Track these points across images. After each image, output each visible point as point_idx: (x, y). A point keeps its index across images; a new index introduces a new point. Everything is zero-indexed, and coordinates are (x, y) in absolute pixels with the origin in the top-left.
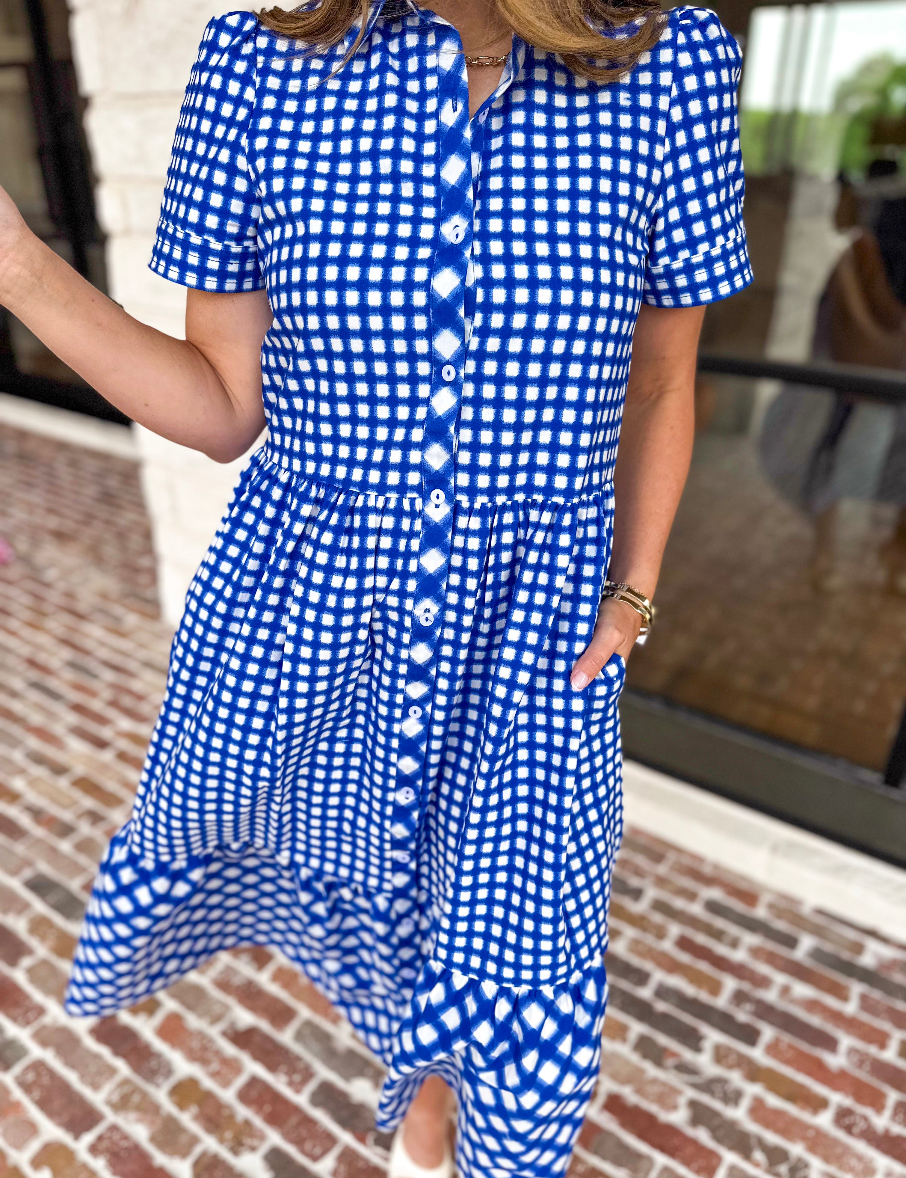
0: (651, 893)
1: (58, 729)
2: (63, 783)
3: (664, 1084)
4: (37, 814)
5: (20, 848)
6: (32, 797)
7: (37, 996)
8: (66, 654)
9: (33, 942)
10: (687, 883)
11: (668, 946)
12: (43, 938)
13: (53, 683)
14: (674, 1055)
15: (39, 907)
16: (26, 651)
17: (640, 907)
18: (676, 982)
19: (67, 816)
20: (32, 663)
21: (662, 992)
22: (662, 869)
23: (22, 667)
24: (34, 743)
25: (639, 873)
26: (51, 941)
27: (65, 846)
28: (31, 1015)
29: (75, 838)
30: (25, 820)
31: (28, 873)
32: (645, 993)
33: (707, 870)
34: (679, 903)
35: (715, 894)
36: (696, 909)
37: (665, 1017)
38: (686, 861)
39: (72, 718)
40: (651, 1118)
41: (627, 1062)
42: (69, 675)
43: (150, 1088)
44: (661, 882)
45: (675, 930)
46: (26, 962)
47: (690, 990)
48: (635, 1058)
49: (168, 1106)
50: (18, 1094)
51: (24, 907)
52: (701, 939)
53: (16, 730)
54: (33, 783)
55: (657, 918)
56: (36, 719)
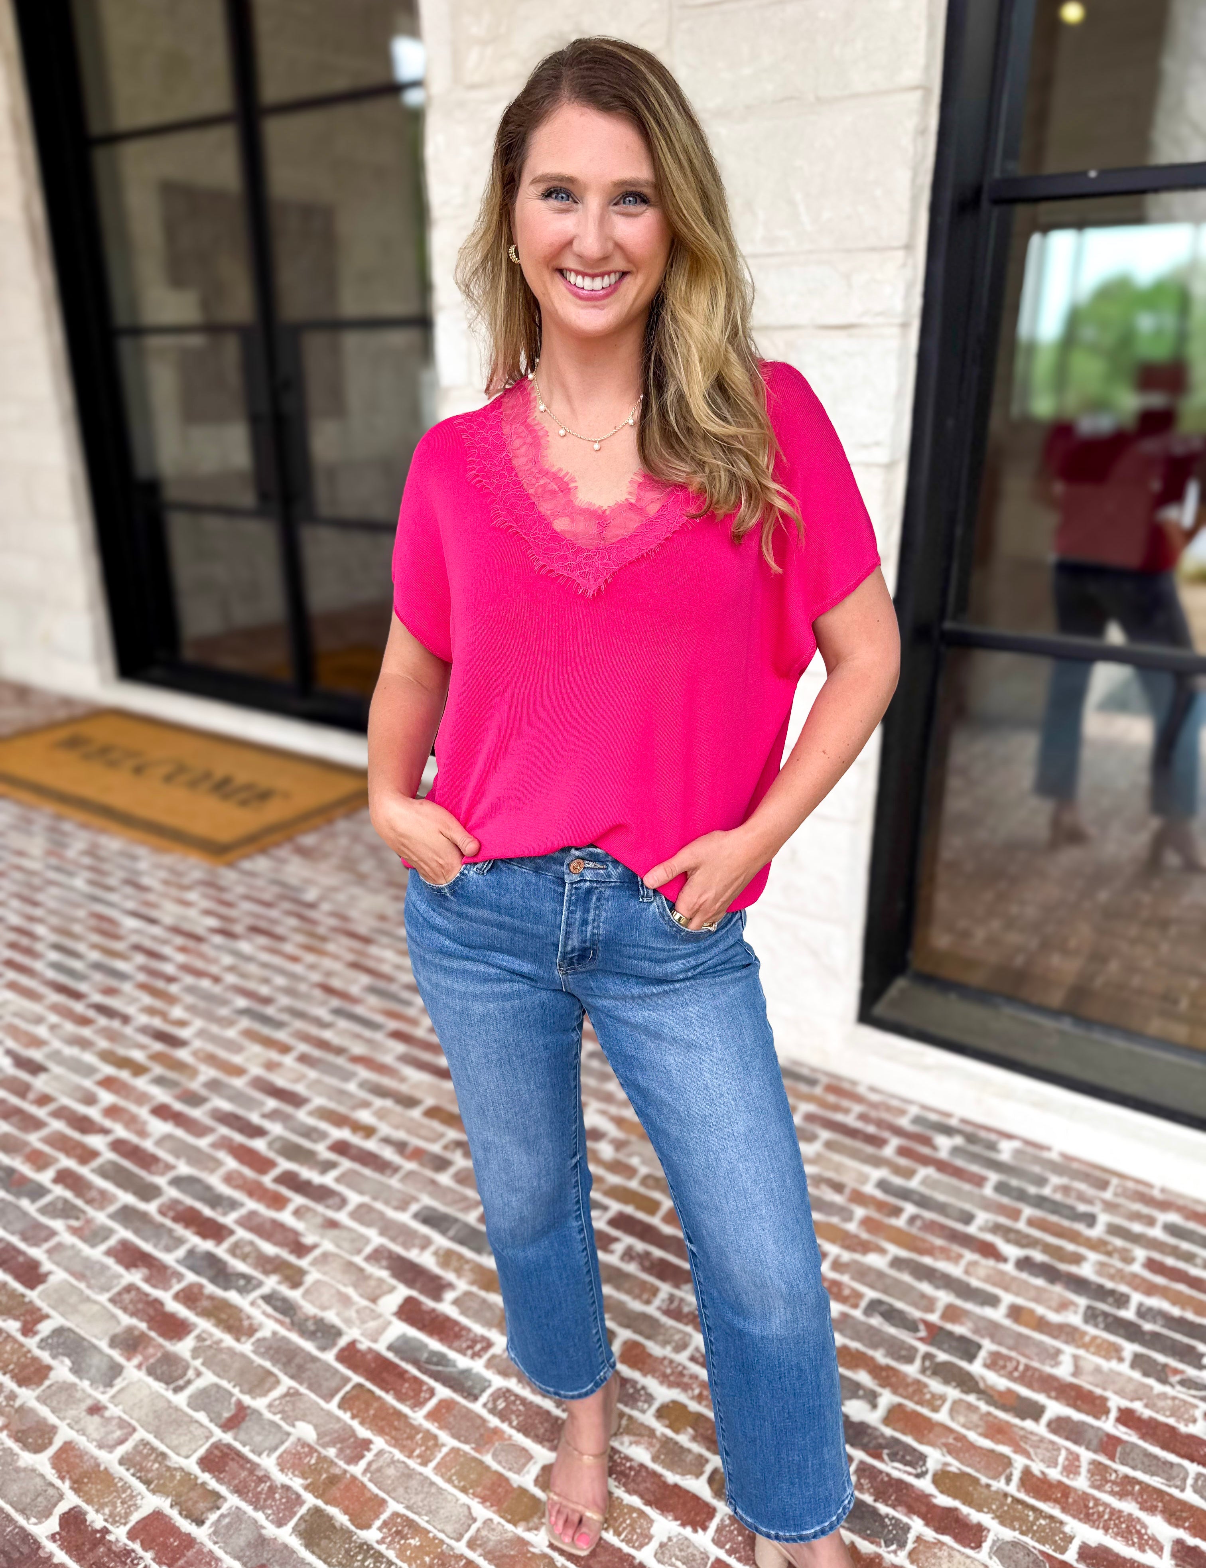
0: (1104, 1218)
1: (388, 1059)
2: (416, 1113)
3: (1174, 1398)
4: (401, 1147)
5: (394, 1182)
6: (385, 1129)
7: (478, 1329)
8: (365, 979)
9: (449, 1276)
10: (1138, 1207)
11: (1136, 1268)
12: (459, 1272)
13: (359, 1010)
14: (1176, 1371)
15: (441, 1241)
16: (316, 977)
17: (1097, 1232)
18: (1155, 1302)
19: (436, 1148)
20: (329, 990)
21: (1144, 1313)
22: (1108, 1195)
23: (318, 993)
24: (364, 1073)
25: (1082, 1198)
26: (470, 1276)
27: (445, 1179)
28: (478, 1347)
29: (452, 1170)
30: (388, 1154)
31: (414, 1208)
32: (1129, 1314)
33: (1156, 1194)
34: (1137, 1228)
35: (1173, 1218)
36: (1157, 1233)
37: (1156, 1335)
38: (1130, 1185)
39: (400, 1048)
40: (1172, 1430)
41: (1130, 1379)
42: (373, 1000)
43: (635, 1413)
44: (1110, 1207)
45: (1141, 1254)
46: (449, 1296)
47: (1176, 1311)
48: (1137, 1375)
49: (661, 1429)
50: (494, 1422)
51: (426, 1243)
52: (1170, 1261)
53: (340, 1061)
54: (381, 1114)
55: (1119, 1242)
56: (358, 1049)
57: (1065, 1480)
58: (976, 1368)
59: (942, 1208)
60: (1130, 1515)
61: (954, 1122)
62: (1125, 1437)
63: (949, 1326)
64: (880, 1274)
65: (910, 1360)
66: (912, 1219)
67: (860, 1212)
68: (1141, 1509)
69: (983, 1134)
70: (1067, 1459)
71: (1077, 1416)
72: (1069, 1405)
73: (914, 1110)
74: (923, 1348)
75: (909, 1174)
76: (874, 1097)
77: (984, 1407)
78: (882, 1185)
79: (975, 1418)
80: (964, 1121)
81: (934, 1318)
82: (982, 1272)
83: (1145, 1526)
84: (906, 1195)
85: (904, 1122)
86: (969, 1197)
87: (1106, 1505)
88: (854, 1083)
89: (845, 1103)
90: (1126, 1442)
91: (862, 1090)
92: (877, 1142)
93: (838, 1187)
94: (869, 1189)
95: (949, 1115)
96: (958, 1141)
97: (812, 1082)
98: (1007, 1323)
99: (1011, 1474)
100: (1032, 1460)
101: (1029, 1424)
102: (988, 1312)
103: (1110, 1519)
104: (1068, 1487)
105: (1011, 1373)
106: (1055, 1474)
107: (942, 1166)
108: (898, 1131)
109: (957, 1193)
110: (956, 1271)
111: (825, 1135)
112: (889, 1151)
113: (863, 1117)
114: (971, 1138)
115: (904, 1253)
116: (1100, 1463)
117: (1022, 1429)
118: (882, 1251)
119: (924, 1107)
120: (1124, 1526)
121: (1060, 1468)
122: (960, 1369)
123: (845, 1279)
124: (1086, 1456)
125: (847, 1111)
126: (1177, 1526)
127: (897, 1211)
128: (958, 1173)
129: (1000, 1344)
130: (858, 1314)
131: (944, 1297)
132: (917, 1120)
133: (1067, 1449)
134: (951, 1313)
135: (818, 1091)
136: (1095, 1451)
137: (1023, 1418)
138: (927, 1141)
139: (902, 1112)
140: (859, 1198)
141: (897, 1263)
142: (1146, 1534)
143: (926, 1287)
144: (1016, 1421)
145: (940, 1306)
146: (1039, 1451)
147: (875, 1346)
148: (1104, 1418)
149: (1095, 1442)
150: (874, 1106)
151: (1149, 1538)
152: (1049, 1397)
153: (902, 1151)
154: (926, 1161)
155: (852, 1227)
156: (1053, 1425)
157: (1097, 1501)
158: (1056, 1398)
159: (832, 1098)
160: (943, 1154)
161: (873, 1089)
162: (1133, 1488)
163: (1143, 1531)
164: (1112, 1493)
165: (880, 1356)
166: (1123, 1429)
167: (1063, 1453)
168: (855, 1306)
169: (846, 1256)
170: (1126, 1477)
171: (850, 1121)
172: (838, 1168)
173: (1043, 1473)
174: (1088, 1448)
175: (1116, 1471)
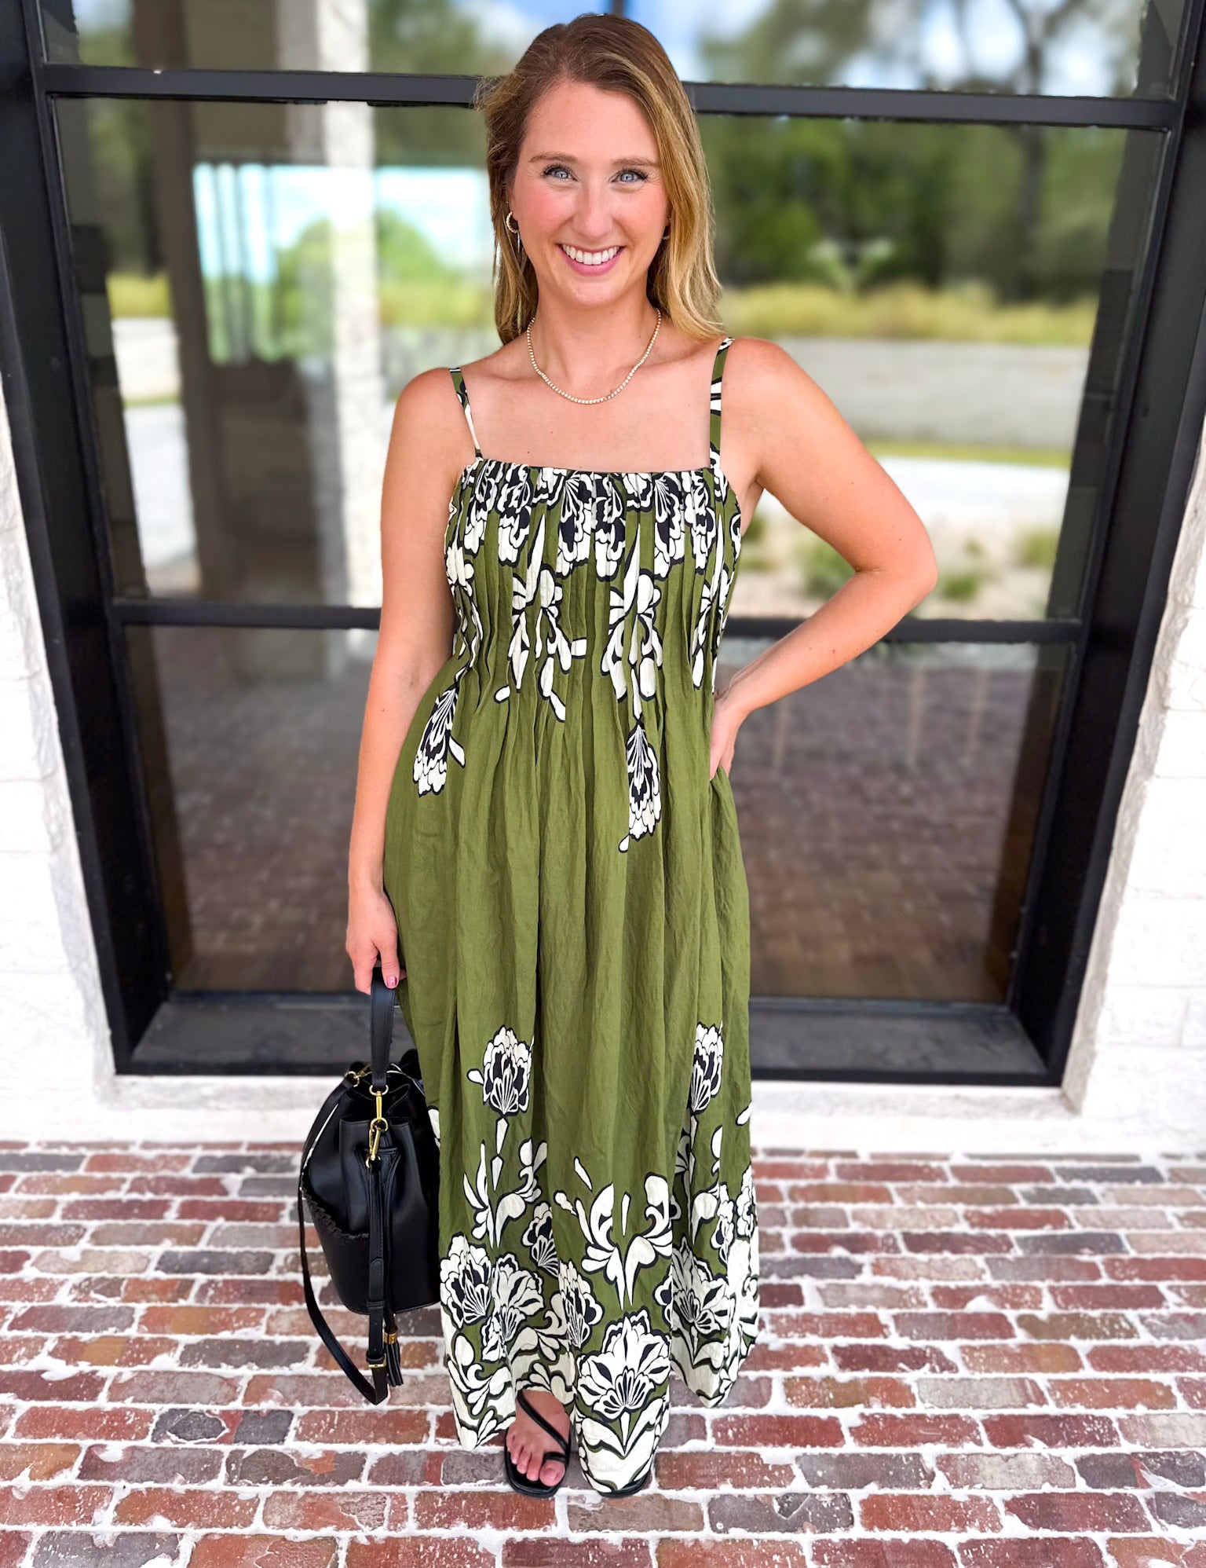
57: (393, 1534)
58: (291, 1445)
59: (235, 1263)
60: (460, 1539)
61: (243, 1152)
62: (447, 1449)
63: (255, 1407)
64: (170, 1375)
65: (212, 1474)
66: (204, 1289)
67: (141, 1308)
68: (469, 1527)
69: (275, 1153)
70: (393, 1507)
71: (396, 1449)
72: (388, 1442)
73: (198, 1153)
74: (226, 1449)
75: (196, 1235)
76: (150, 1154)
77: (300, 1490)
78: (166, 1263)
79: (292, 1508)
80: (253, 1146)
81: (237, 1405)
82: (284, 1323)
83: (475, 1544)
84: (193, 1264)
85: (187, 1173)
86: (264, 1237)
87: (437, 1540)
88: (124, 1145)
89: (115, 1175)
90: (449, 1453)
91: (135, 1151)
92: (156, 1209)
93: (110, 1287)
94: (152, 1274)
95: (236, 1145)
96: (249, 1172)
97: (71, 1163)
98: (317, 1371)
99: (337, 1559)
100: (358, 1528)
101: (352, 1486)
102: (298, 1368)
103: (441, 1556)
104: (396, 1540)
105: (326, 1432)
106: (381, 1533)
107: (232, 1211)
108: (181, 1187)
109: (251, 1237)
110: (255, 1334)
111: (93, 1225)
112: (171, 1217)
113: (136, 1186)
114: (260, 1165)
115: (195, 1339)
116: (425, 1493)
117: (345, 1494)
118: (171, 1345)
119: (207, 1146)
120: (455, 1556)
121: (386, 1523)
122: (273, 1453)
123: (128, 1403)
124: (411, 1491)
125: (116, 1185)
126: (505, 1527)
127: (184, 1288)
128: (250, 1212)
129: (311, 1404)
130: (147, 1442)
131: (247, 1372)
132: (201, 1165)
133: (390, 1494)
134: (258, 1389)
135: (81, 1172)
136: (419, 1483)
137: (342, 1483)
138: (216, 1187)
139: (183, 1160)
140: (140, 1289)
141: (190, 1354)
142: (478, 1553)
143: (226, 1370)
144: (338, 1489)
145: (243, 1384)
146: (363, 1513)
147: (169, 1477)
148: (424, 1439)
149: (418, 1473)
150: (150, 1165)
151: (481, 1555)
152: (368, 1442)
153: (187, 1211)
154: (212, 1212)
155: (132, 1332)
156: (375, 1474)
157: (426, 1540)
158: (375, 1440)
159: (98, 1175)
160: (234, 1196)
161: (147, 1146)
162: (460, 1505)
163: (474, 1551)
164: (440, 1524)
165: (178, 1486)
166: (444, 1441)
167: (389, 1501)
168: (141, 1436)
169: (127, 1373)
170: (453, 1495)
171: (123, 1195)
172: (111, 1262)
173: (369, 1538)
174: (412, 1483)
175: (442, 1495)
